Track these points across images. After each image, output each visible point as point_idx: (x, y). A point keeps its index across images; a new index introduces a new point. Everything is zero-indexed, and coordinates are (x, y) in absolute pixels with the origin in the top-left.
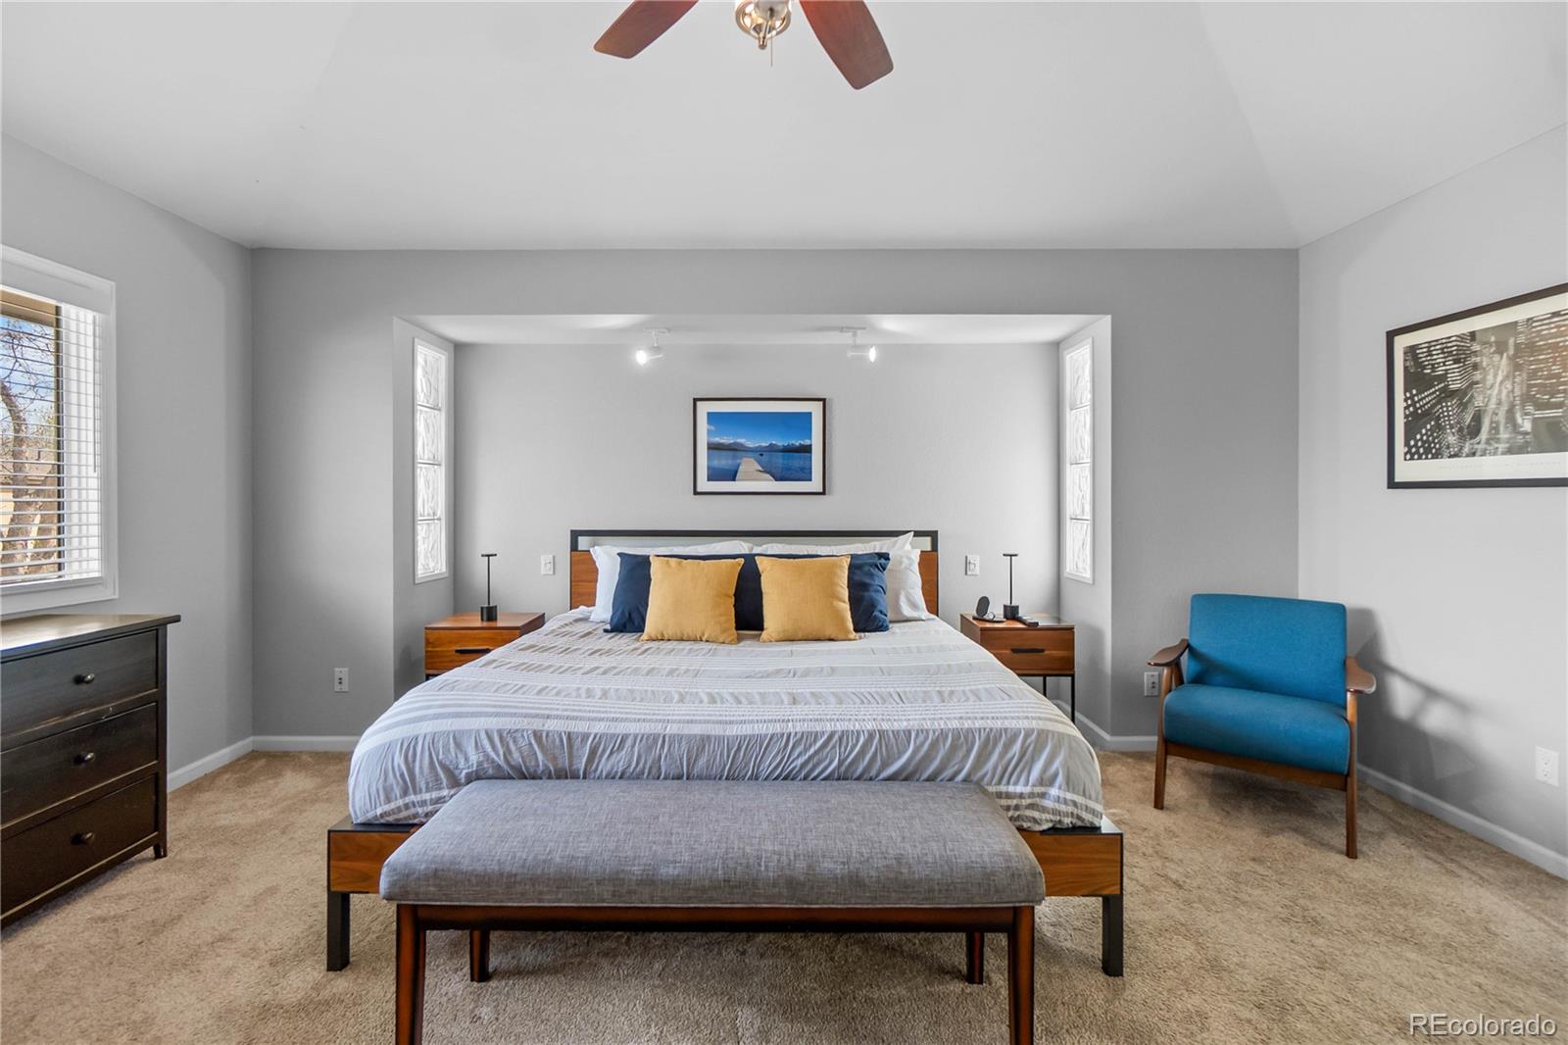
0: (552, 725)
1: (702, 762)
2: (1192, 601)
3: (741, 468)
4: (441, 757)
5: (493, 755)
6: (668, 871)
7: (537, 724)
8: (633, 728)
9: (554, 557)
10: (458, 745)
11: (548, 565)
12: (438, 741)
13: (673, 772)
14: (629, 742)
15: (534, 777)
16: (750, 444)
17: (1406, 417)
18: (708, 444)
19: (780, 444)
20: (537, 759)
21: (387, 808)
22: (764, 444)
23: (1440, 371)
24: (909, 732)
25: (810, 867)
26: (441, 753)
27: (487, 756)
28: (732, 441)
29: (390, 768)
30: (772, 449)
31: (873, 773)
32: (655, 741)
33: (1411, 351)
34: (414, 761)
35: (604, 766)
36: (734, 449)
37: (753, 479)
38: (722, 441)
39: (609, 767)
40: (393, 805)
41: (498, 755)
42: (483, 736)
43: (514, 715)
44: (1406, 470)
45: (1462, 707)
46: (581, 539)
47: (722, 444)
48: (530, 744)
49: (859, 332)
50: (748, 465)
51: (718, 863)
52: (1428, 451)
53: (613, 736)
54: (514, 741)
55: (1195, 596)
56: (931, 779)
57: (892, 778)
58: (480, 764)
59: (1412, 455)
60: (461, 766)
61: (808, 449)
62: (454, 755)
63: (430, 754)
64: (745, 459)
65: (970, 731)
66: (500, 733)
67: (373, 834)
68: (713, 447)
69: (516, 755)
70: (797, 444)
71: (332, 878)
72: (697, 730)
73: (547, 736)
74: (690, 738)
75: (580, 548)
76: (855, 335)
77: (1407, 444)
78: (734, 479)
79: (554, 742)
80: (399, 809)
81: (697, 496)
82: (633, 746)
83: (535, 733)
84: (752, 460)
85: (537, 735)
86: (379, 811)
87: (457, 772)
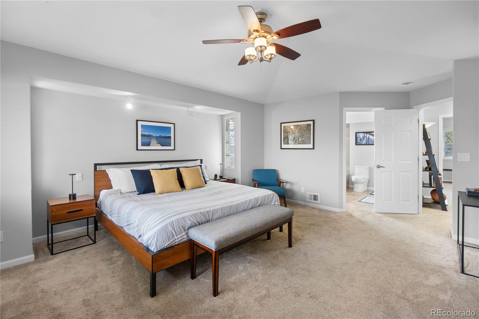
0: (202, 210)
1: (232, 211)
2: (253, 171)
3: (152, 142)
4: (181, 225)
5: (194, 221)
6: (258, 226)
7: (199, 211)
8: (218, 207)
9: (82, 174)
10: (184, 221)
11: (80, 177)
12: (179, 221)
13: (227, 215)
14: (218, 210)
15: (202, 224)
16: (154, 135)
17: (283, 137)
18: (141, 134)
19: (163, 135)
20: (202, 219)
21: (169, 243)
22: (158, 135)
23: (289, 131)
24: (258, 197)
25: (273, 218)
26: (181, 223)
27: (192, 221)
28: (148, 134)
29: (168, 231)
30: (160, 137)
31: (256, 206)
32: (223, 209)
33: (284, 127)
34: (174, 228)
35: (215, 217)
36: (149, 136)
37: (155, 146)
38: (146, 134)
39: (216, 217)
40: (170, 242)
41: (195, 220)
42: (189, 216)
43: (193, 210)
44: (283, 146)
45: (292, 184)
46: (98, 166)
47: (146, 135)
48: (200, 216)
49: (189, 107)
50: (154, 141)
51: (263, 222)
52: (287, 143)
53: (215, 210)
54: (197, 216)
55: (254, 170)
56: (262, 205)
57: (258, 207)
58: (191, 223)
59: (284, 144)
60: (186, 226)
61: (170, 137)
62: (184, 223)
63: (178, 225)
64: (152, 140)
65: (265, 195)
66: (193, 215)
67: (165, 252)
68: (142, 135)
69: (198, 219)
70: (167, 136)
71: (153, 269)
72: (229, 205)
73: (203, 213)
74: (228, 206)
75: (97, 170)
76: (188, 108)
77: (284, 142)
78: (149, 146)
79: (204, 214)
80: (172, 242)
81: (137, 151)
82: (219, 211)
83: (200, 213)
84: (155, 140)
85: (201, 213)
86: (166, 245)
87: (185, 228)
